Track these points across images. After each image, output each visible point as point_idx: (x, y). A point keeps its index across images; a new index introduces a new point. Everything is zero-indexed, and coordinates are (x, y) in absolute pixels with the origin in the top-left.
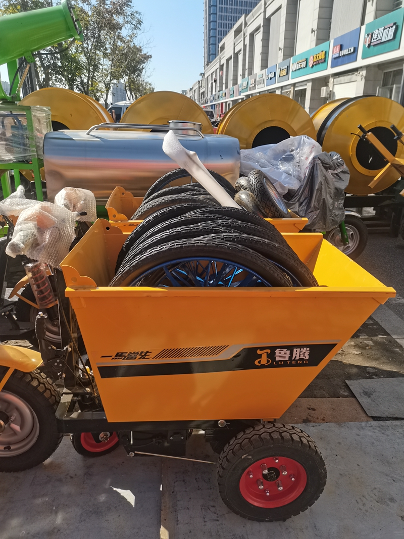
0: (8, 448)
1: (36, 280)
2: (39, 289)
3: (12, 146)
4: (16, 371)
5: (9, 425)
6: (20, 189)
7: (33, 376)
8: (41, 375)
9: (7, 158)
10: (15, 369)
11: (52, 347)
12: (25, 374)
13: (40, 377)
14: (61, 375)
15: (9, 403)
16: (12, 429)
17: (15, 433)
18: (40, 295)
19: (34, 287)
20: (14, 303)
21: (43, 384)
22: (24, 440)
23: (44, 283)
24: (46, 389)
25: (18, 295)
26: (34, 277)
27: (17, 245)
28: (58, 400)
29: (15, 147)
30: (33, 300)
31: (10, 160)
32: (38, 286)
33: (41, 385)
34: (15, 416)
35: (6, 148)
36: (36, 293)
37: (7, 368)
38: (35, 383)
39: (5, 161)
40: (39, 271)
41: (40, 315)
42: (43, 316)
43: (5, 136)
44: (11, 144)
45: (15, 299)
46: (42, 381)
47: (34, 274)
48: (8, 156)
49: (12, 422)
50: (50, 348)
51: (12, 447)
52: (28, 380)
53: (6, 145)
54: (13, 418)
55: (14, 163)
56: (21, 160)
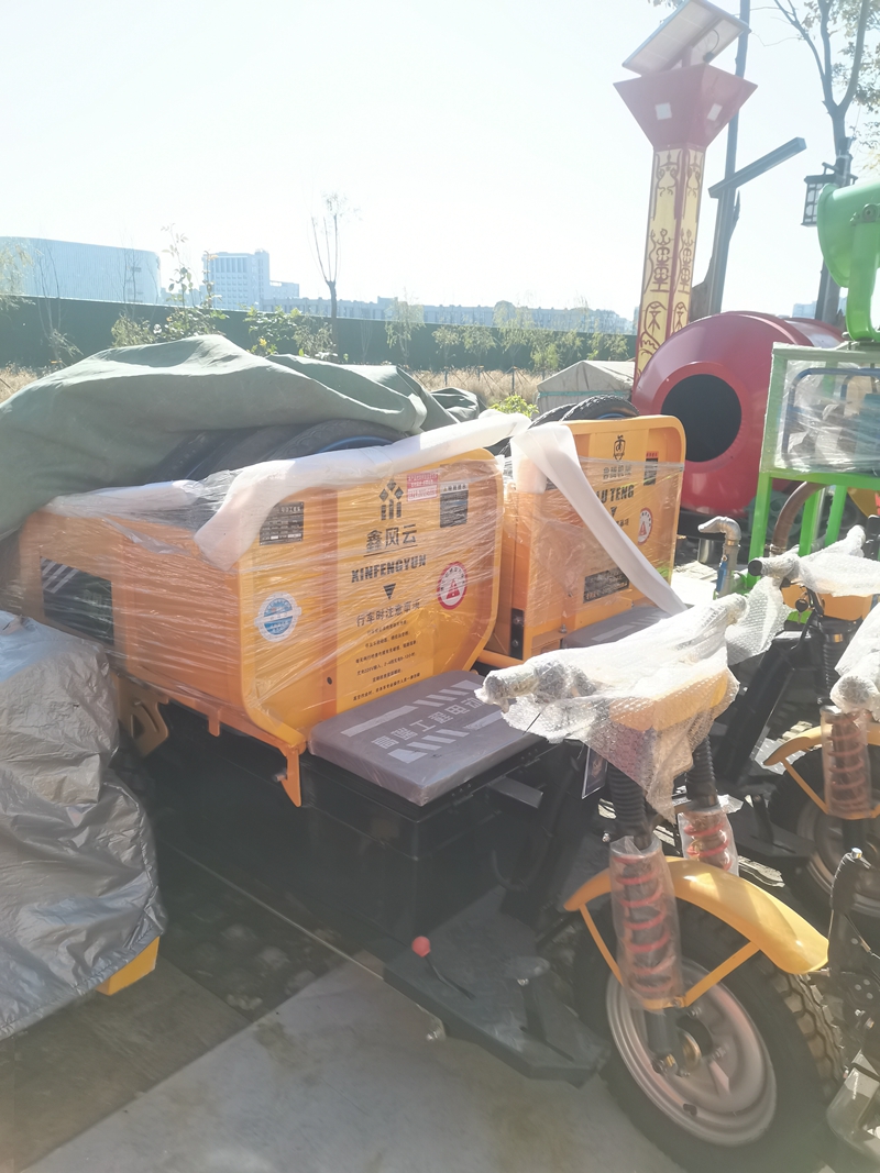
0: (690, 1110)
1: (839, 746)
2: (840, 771)
3: (855, 438)
4: (760, 954)
5: (709, 1062)
6: (857, 534)
7: (794, 985)
8: (810, 990)
9: (834, 461)
10: (760, 951)
11: (860, 941)
12: (777, 972)
13: (809, 996)
14: (864, 1019)
15: (722, 1015)
16: (711, 1073)
17: (715, 1086)
18: (840, 783)
19: (829, 762)
20: (774, 777)
21: (813, 1016)
22: (728, 1115)
23: (854, 760)
24: (817, 1033)
25: (786, 763)
26: (836, 738)
27: (862, 685)
28: (837, 1073)
29: (861, 439)
30: (818, 787)
31: (840, 466)
32: (840, 763)
33: (807, 1017)
34: (725, 1049)
35: (839, 441)
36: (828, 775)
37: (741, 941)
38: (794, 1005)
39: (831, 466)
40: (851, 729)
41: (854, 854)
42: (862, 859)
43: (842, 413)
44: (854, 433)
45: (779, 769)
46: (810, 1006)
47: (836, 730)
48: (839, 457)
49: (718, 1060)
50: (855, 941)
51: (700, 1114)
52: (780, 990)
53: (842, 433)
54: (720, 1052)
55: (848, 473)
56: (868, 468)
